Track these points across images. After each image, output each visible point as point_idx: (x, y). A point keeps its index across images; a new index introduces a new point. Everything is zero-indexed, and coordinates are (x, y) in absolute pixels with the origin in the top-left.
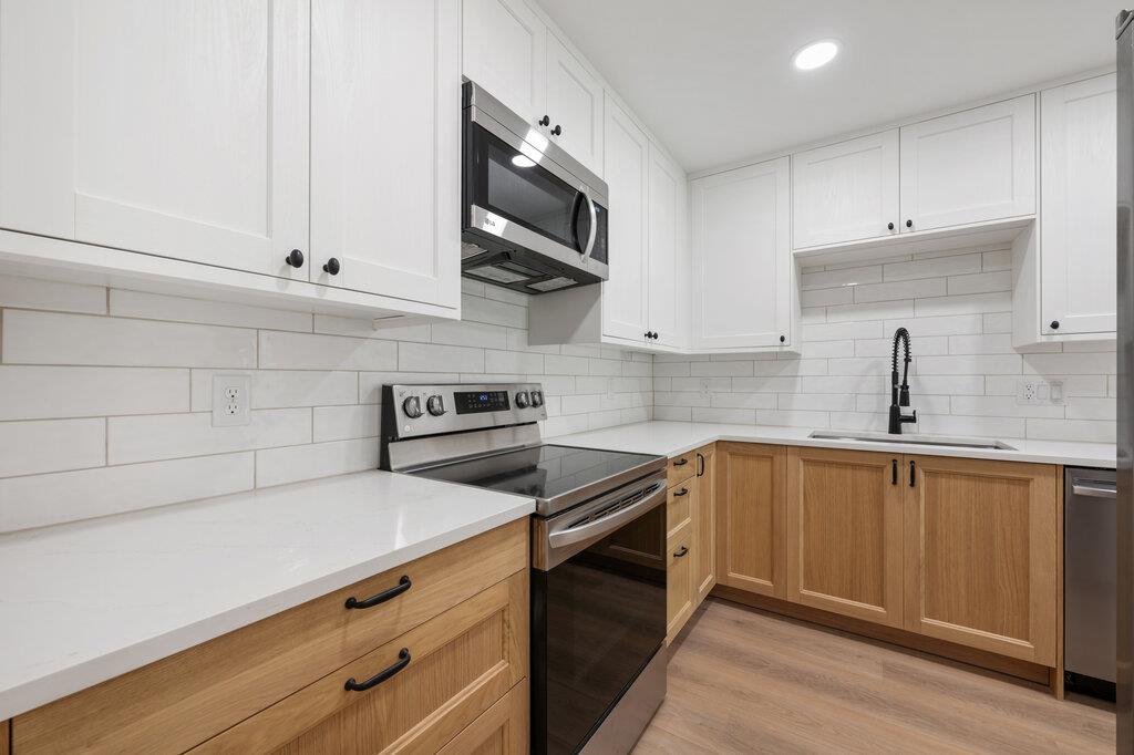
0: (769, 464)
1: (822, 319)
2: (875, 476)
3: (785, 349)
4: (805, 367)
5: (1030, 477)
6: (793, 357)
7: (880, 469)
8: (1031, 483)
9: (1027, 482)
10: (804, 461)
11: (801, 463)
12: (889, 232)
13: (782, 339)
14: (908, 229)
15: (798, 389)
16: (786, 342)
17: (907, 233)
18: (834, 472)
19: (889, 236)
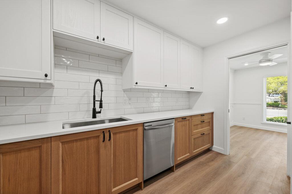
0: (38, 151)
1: (65, 71)
2: (96, 140)
3: (48, 82)
4: (56, 92)
5: (137, 128)
6: (51, 86)
7: (98, 137)
8: (138, 130)
9: (137, 129)
10: (62, 143)
11: (61, 144)
12: (97, 40)
13: (46, 76)
14: (103, 41)
15: (53, 103)
16: (48, 78)
17: (102, 42)
18: (79, 143)
19: (96, 41)
